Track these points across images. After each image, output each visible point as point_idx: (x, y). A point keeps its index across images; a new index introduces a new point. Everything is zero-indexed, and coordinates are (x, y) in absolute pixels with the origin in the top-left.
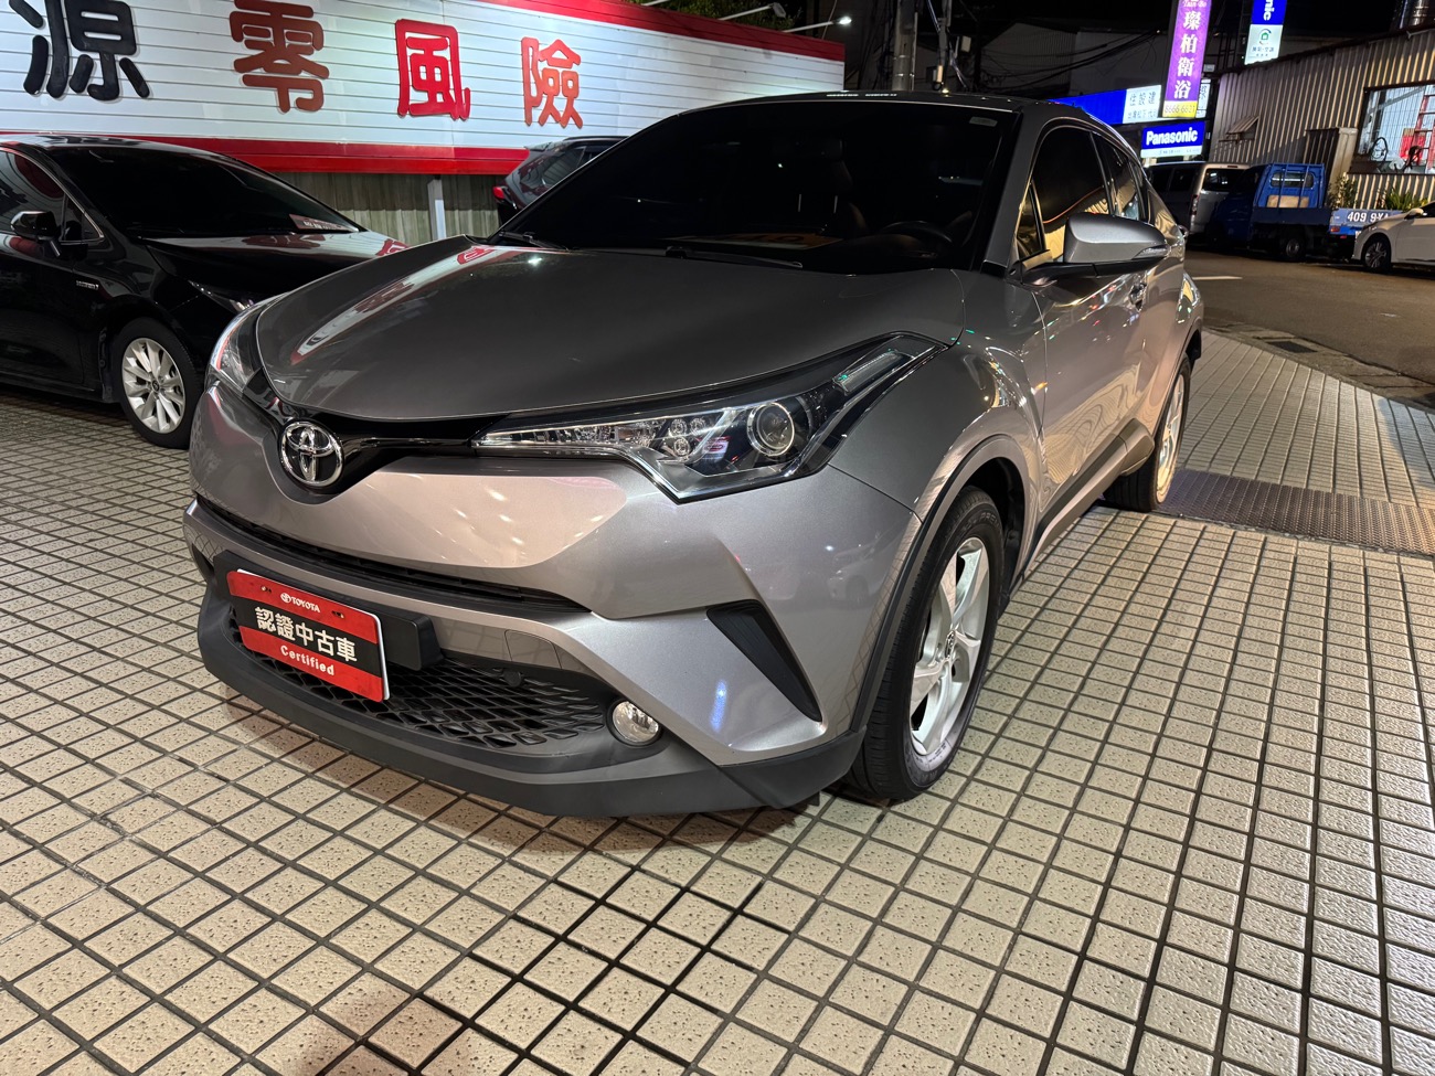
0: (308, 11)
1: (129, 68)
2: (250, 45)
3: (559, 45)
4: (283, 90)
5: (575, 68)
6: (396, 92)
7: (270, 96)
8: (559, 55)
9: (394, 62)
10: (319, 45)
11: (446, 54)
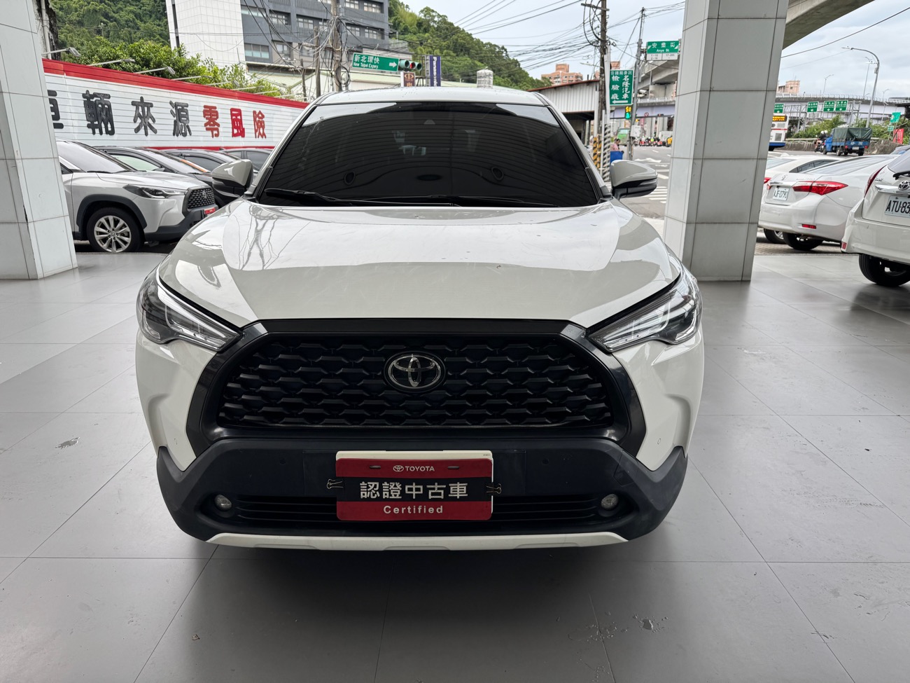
0: (215, 108)
1: (188, 127)
2: (207, 119)
3: (260, 112)
4: (212, 130)
5: (264, 119)
6: (231, 130)
7: (210, 133)
8: (260, 115)
9: (230, 121)
10: (217, 118)
11: (239, 117)
